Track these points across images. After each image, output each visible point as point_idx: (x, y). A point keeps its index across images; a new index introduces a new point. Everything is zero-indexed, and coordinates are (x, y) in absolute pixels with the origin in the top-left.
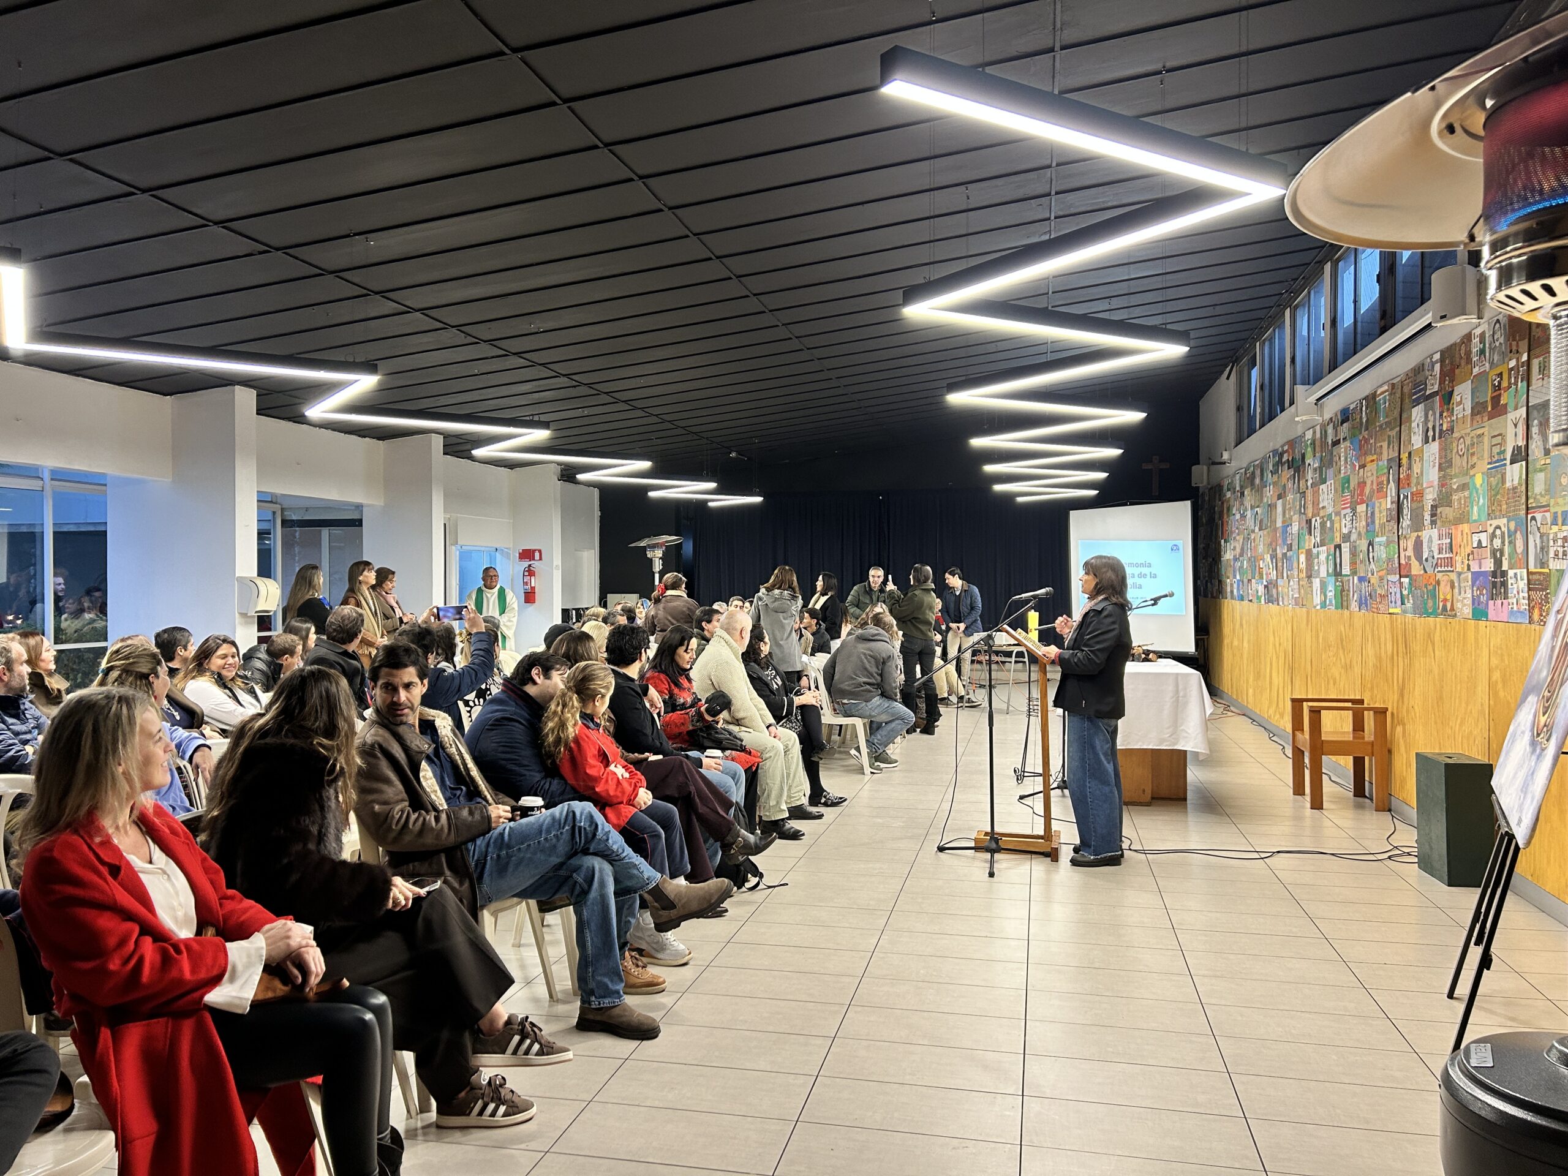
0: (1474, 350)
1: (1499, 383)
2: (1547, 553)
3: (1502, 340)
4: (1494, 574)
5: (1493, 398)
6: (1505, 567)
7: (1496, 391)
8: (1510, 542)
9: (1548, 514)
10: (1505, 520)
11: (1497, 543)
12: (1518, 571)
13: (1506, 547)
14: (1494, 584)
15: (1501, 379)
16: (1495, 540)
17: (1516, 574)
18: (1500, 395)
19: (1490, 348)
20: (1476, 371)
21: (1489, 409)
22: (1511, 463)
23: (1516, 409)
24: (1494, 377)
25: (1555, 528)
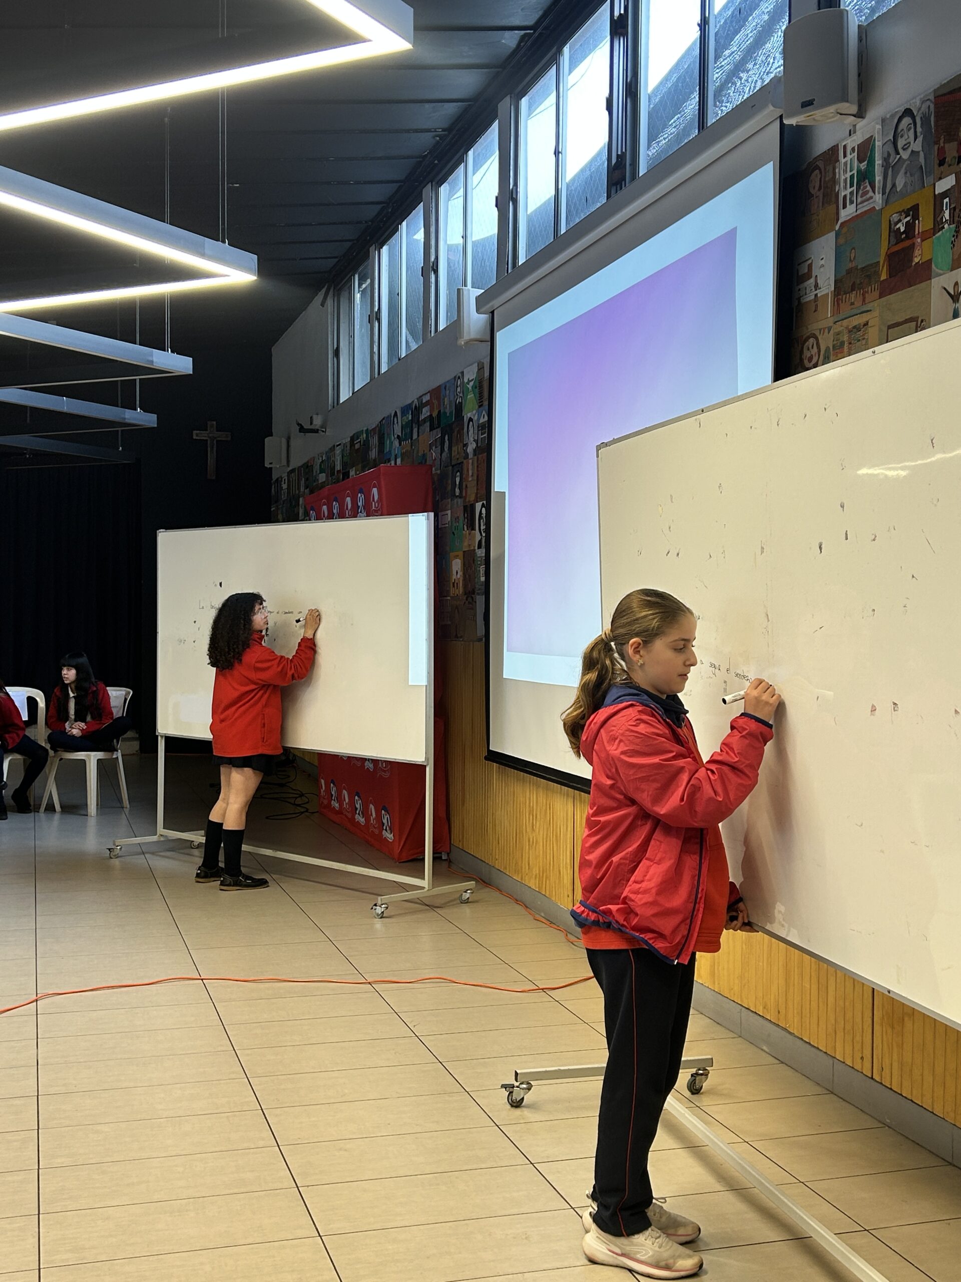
0: (843, 176)
5: (890, 257)
7: (899, 241)
15: (916, 217)
18: (912, 247)
19: (886, 165)
20: (846, 214)
21: (884, 277)
24: (895, 217)
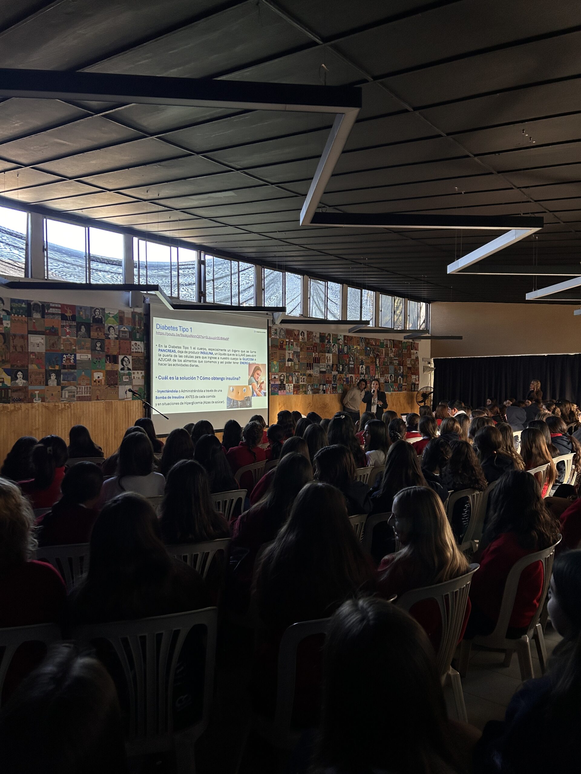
1: (283, 343)
2: (299, 381)
3: (284, 334)
4: (280, 385)
5: (280, 345)
6: (285, 383)
8: (286, 378)
9: (299, 374)
10: (285, 373)
11: (282, 378)
12: (290, 384)
13: (285, 379)
14: (280, 387)
16: (281, 377)
17: (289, 385)
22: (288, 361)
23: (289, 350)
25: (301, 376)
